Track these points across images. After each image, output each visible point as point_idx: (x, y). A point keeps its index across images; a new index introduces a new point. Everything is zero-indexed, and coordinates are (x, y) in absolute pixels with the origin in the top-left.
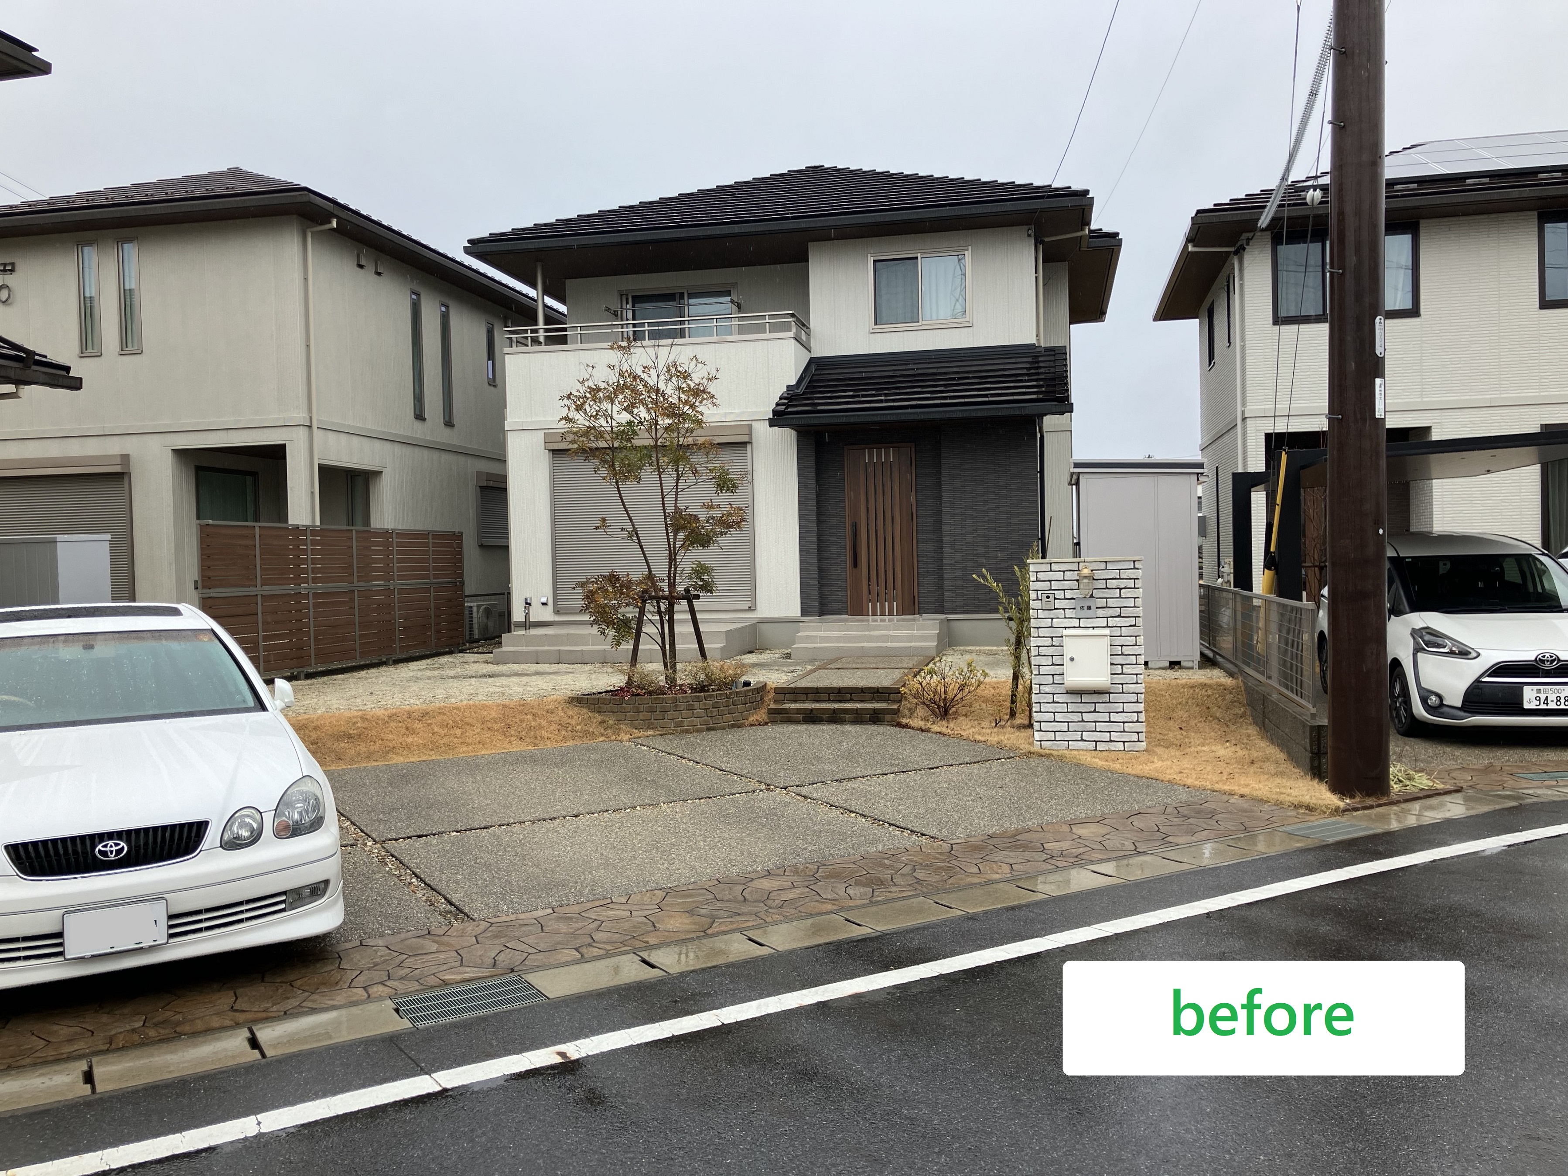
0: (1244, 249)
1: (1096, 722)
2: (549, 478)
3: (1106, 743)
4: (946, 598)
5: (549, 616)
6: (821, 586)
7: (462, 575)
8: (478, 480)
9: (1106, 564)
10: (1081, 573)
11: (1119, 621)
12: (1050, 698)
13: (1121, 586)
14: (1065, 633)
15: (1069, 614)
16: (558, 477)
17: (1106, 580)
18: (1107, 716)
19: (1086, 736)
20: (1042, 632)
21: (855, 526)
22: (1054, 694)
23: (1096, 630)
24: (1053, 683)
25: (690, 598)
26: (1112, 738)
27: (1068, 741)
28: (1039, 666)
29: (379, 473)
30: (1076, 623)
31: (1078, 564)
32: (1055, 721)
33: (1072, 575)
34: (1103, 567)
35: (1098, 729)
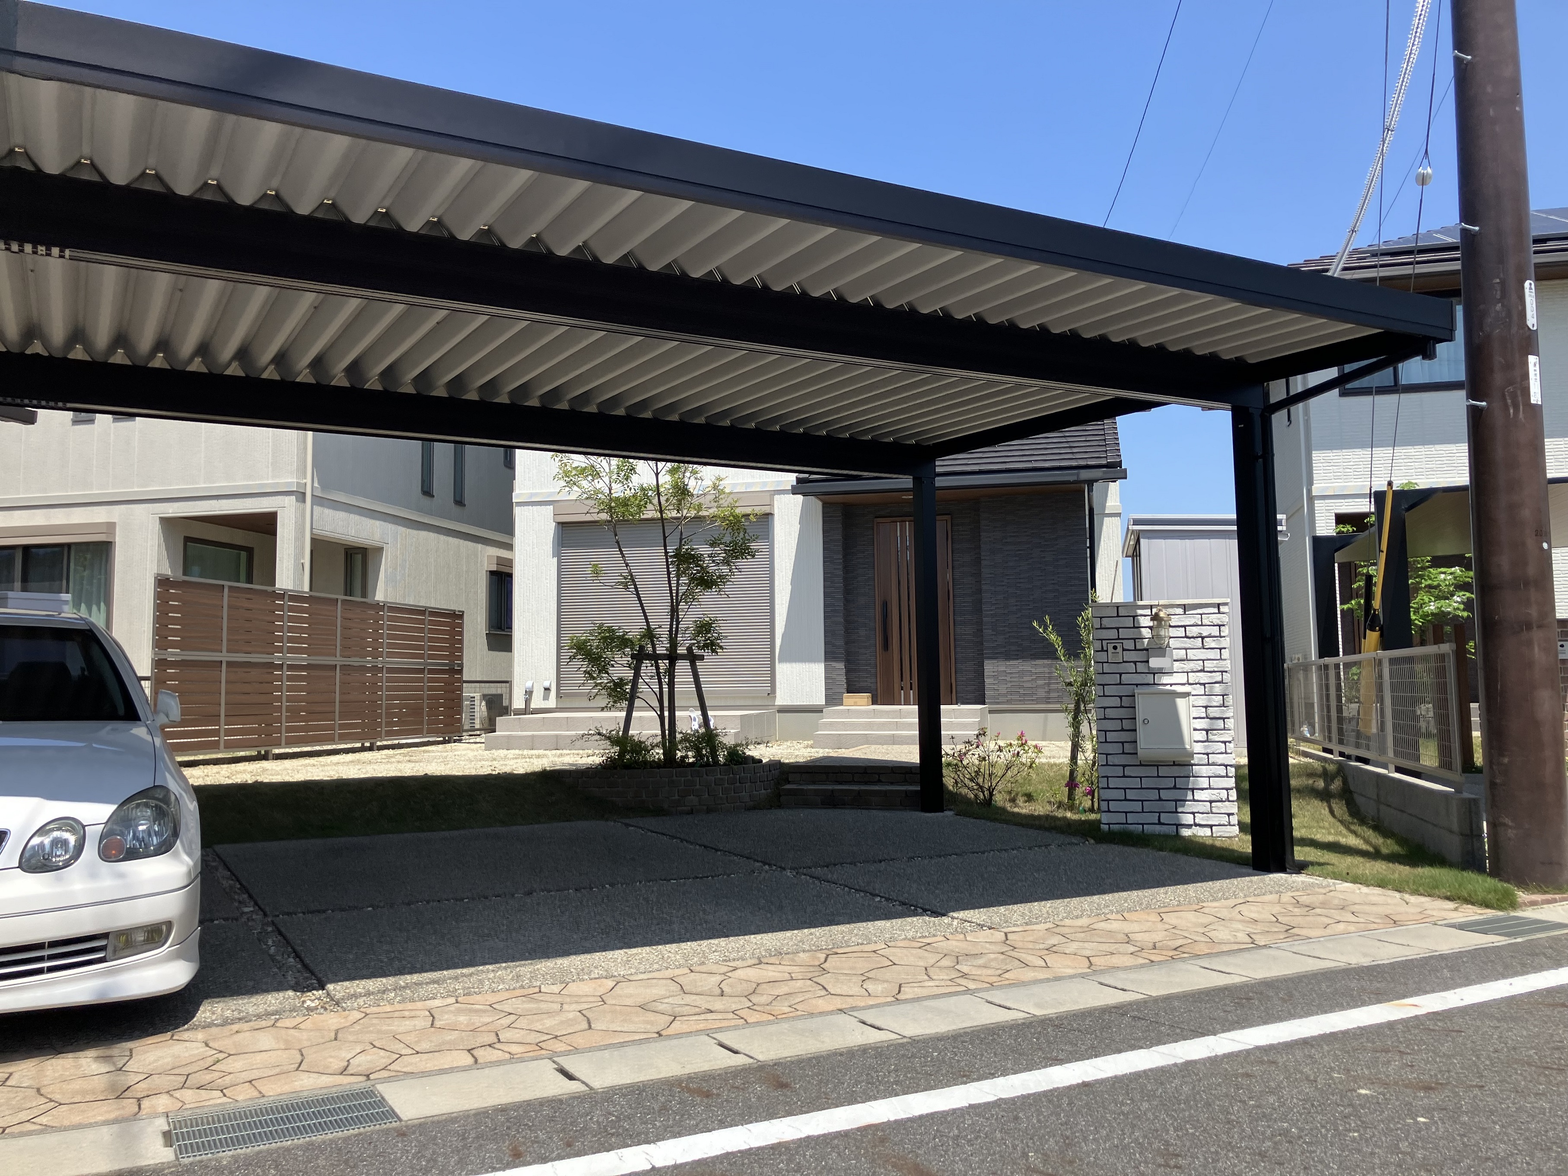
1: (1176, 801)
2: (557, 554)
3: (1189, 826)
4: (987, 686)
5: (552, 703)
6: (848, 671)
7: (461, 658)
8: (489, 564)
9: (1185, 607)
10: (1155, 617)
11: (1203, 677)
12: (1119, 771)
13: (1204, 634)
14: (1137, 691)
15: (1141, 667)
16: (568, 552)
17: (1185, 626)
18: (1190, 793)
19: (1164, 818)
20: (1109, 690)
21: (885, 605)
22: (1124, 766)
23: (1174, 688)
24: (1123, 753)
25: (693, 658)
26: (1197, 821)
27: (1143, 824)
28: (1106, 731)
29: (379, 550)
30: (1149, 679)
31: (1151, 607)
32: (1126, 800)
33: (1145, 622)
34: (1180, 611)
35: (1180, 810)
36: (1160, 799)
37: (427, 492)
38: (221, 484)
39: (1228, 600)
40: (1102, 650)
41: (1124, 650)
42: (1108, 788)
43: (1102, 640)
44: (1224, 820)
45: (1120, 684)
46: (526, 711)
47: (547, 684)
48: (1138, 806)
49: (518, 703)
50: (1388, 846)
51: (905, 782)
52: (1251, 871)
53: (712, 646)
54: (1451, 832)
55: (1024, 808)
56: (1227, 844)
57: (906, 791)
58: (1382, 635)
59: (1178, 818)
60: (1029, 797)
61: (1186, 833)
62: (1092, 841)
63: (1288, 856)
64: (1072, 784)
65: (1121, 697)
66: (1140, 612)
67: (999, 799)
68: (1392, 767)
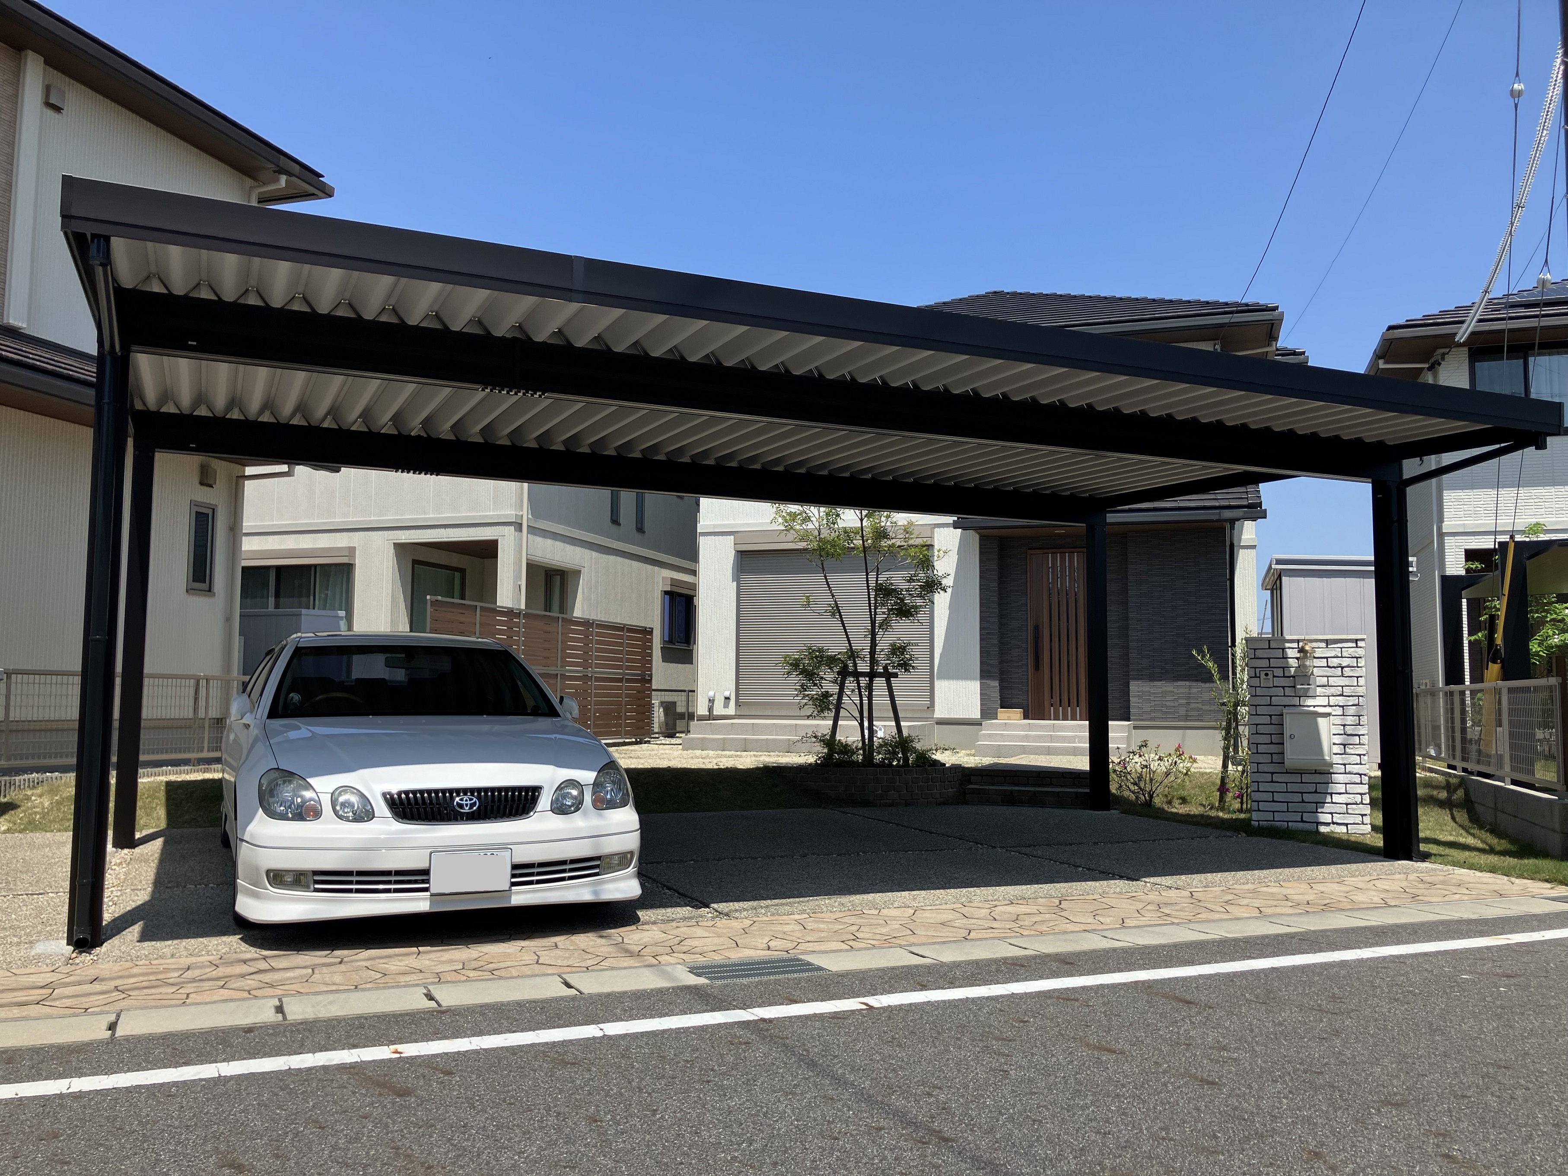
0: (1439, 364)
1: (1317, 803)
2: (737, 578)
3: (1328, 824)
4: (1132, 704)
5: (731, 710)
6: (1002, 689)
7: (650, 669)
8: (664, 585)
9: (1327, 642)
10: (1302, 650)
11: (1341, 700)
12: (1268, 777)
13: (1343, 665)
14: (1285, 711)
15: (1288, 691)
16: (745, 577)
17: (1327, 658)
18: (1329, 797)
19: (1306, 817)
20: (1260, 710)
21: (1037, 629)
22: (1272, 773)
23: (1316, 709)
24: (1272, 762)
25: (888, 676)
26: (1335, 820)
27: (1288, 822)
28: (1257, 744)
29: (577, 573)
30: (1296, 701)
31: (1298, 641)
32: (1273, 801)
33: (1292, 653)
34: (1324, 645)
35: (1319, 810)
36: (1303, 802)
37: (615, 521)
38: (447, 516)
39: (1365, 637)
40: (1256, 676)
41: (1274, 676)
42: (1258, 791)
43: (1255, 668)
44: (1359, 819)
45: (1270, 705)
46: (711, 717)
47: (727, 694)
48: (1284, 807)
49: (702, 709)
50: (1504, 844)
51: (1074, 785)
52: (1382, 858)
53: (905, 666)
54: (1554, 831)
55: (1179, 809)
56: (1361, 839)
57: (1076, 793)
58: (1502, 667)
59: (1317, 817)
60: (1184, 800)
61: (1324, 829)
62: (1245, 835)
63: (1415, 847)
64: (1223, 789)
65: (1271, 716)
66: (1287, 645)
67: (1158, 801)
68: (1508, 780)
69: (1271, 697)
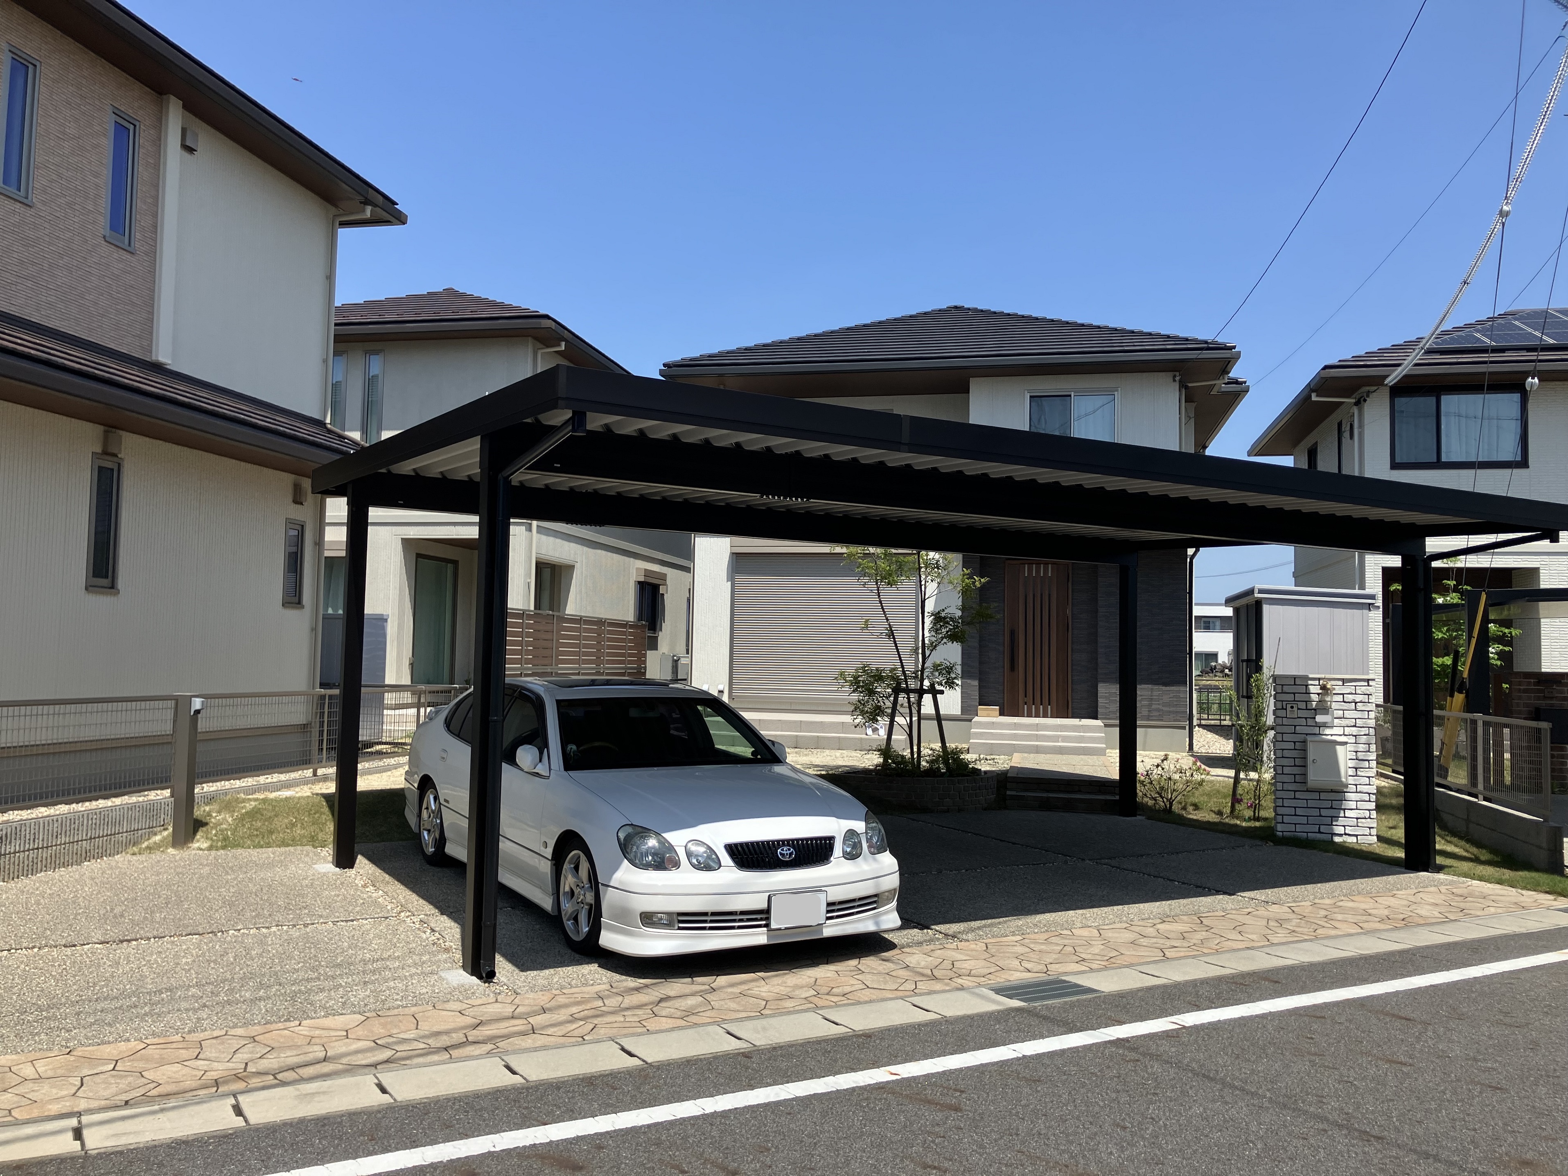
0: (1365, 401)
1: (1332, 817)
2: (731, 578)
3: (1341, 835)
4: (1100, 704)
6: (980, 687)
7: (645, 662)
8: (637, 575)
9: (1344, 681)
10: (1323, 688)
11: (1354, 731)
12: (1292, 795)
13: (1357, 701)
14: (1309, 738)
15: (1310, 722)
16: (739, 578)
17: (1343, 694)
18: (1342, 812)
19: (1323, 828)
20: (1286, 737)
21: (1013, 634)
22: (1295, 791)
23: (1334, 738)
24: (1295, 782)
25: (934, 692)
26: (1347, 832)
27: (1307, 832)
28: (1283, 766)
29: (571, 568)
30: (1316, 730)
31: (1319, 679)
32: (1295, 815)
33: (1314, 689)
34: (1341, 683)
35: (1334, 823)
36: (1320, 816)
39: (1374, 677)
40: (1283, 709)
41: (1298, 709)
42: (1283, 806)
43: (1283, 701)
44: (1367, 831)
45: (1294, 733)
47: (721, 688)
48: (1304, 820)
50: (1485, 855)
52: (1403, 870)
54: (1540, 847)
56: (1370, 849)
59: (1332, 829)
61: (1337, 839)
62: (1272, 844)
63: (1432, 861)
64: (1236, 799)
65: (1295, 742)
66: (1310, 682)
68: (1481, 797)
69: (1295, 726)
